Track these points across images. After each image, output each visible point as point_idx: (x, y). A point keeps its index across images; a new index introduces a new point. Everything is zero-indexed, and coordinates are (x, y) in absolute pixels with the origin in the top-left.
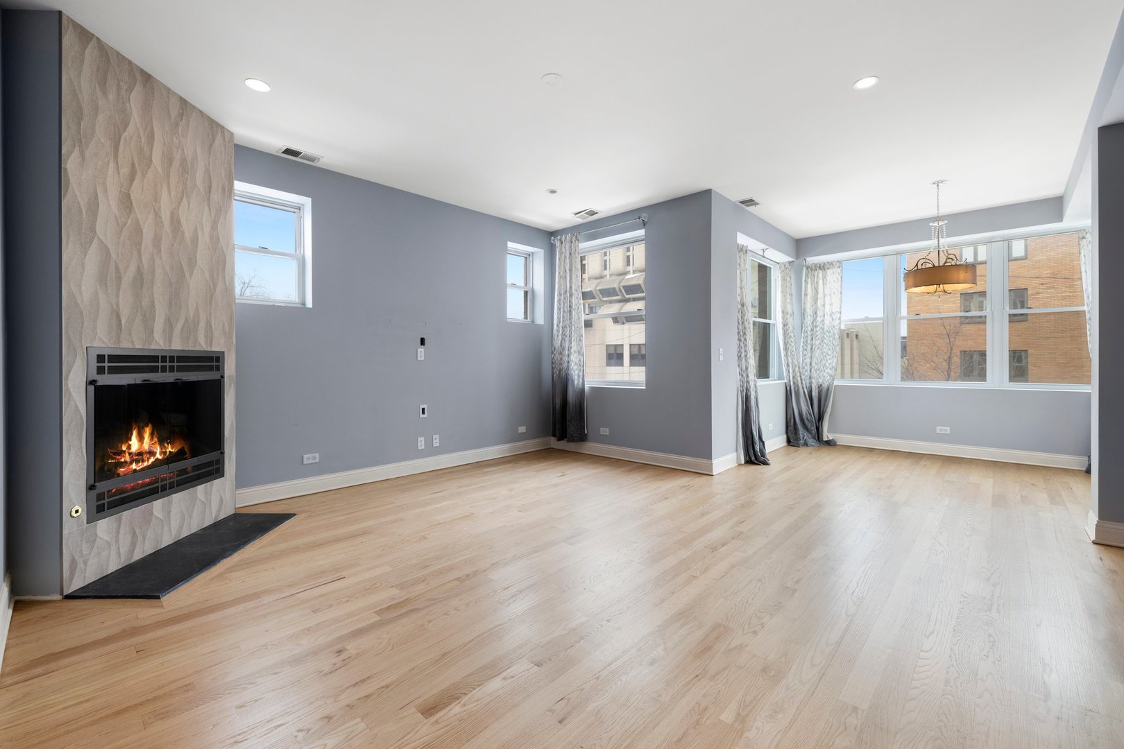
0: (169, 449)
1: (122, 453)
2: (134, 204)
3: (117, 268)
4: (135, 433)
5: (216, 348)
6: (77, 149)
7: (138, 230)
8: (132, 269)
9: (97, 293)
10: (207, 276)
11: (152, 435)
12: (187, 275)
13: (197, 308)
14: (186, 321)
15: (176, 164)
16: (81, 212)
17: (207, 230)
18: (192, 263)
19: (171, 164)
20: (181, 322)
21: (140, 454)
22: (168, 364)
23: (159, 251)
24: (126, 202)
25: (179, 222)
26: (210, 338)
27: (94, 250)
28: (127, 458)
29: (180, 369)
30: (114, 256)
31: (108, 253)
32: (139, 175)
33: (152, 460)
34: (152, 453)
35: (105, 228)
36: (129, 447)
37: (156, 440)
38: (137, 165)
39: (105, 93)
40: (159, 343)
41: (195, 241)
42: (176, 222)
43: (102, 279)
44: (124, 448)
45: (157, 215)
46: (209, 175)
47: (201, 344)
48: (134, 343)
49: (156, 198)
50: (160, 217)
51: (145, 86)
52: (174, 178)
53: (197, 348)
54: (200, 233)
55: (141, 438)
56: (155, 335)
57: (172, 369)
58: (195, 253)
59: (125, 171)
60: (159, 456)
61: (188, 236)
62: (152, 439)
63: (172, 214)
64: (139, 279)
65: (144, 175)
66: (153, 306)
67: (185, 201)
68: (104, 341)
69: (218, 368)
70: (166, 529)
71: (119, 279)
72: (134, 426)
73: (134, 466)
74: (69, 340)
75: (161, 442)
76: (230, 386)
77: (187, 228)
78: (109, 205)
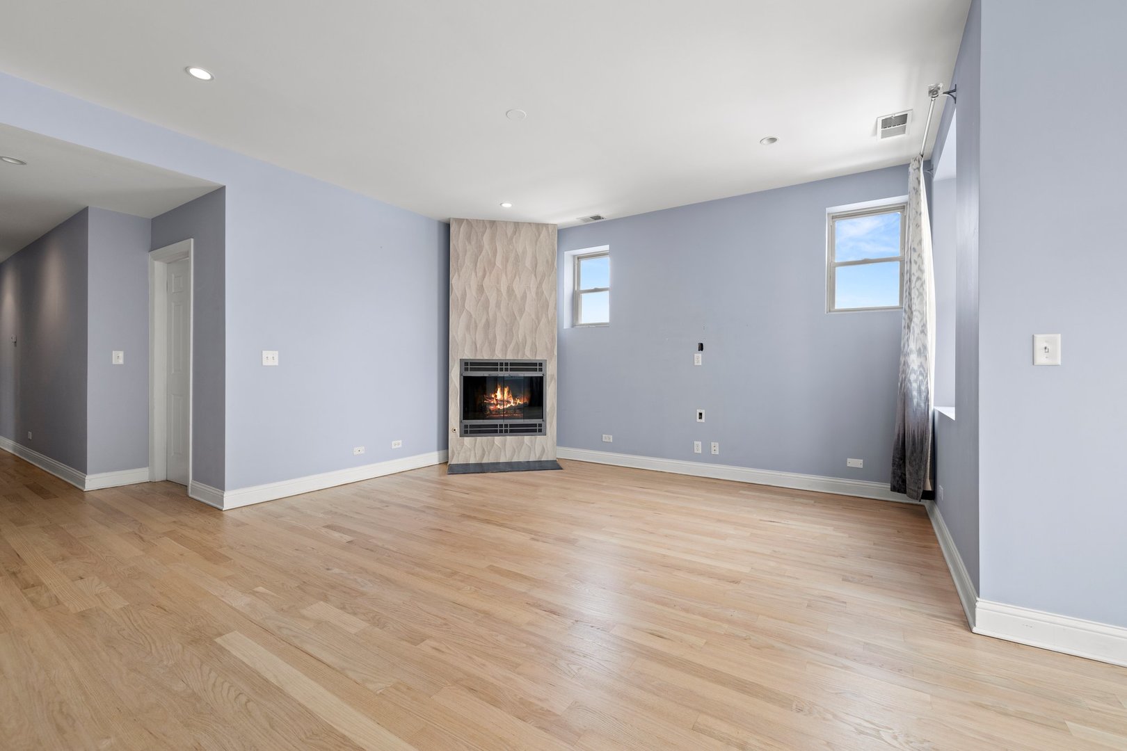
0: (518, 402)
1: (492, 398)
2: (485, 289)
3: (475, 322)
4: (499, 390)
5: (539, 358)
6: (456, 274)
7: (487, 301)
8: (484, 321)
9: (465, 335)
10: (533, 316)
11: (509, 392)
12: (518, 318)
13: (525, 336)
14: (517, 343)
15: (511, 259)
16: (458, 300)
17: (534, 290)
18: (522, 311)
19: (507, 262)
20: (513, 343)
21: (503, 401)
22: (504, 367)
23: (500, 309)
24: (481, 289)
25: (513, 290)
26: (535, 352)
27: (464, 315)
28: (495, 402)
29: (511, 370)
30: (474, 316)
31: (471, 316)
32: (488, 274)
33: (509, 405)
34: (509, 402)
35: (470, 305)
36: (496, 396)
37: (511, 395)
38: (487, 269)
39: (470, 243)
40: (498, 356)
41: (524, 297)
42: (510, 291)
43: (468, 328)
44: (493, 396)
45: (499, 291)
46: (536, 258)
47: (528, 356)
48: (484, 356)
49: (498, 282)
50: (501, 291)
51: (491, 228)
52: (510, 267)
53: (525, 358)
54: (528, 293)
55: (503, 393)
56: (496, 352)
57: (506, 370)
58: (524, 306)
59: (480, 274)
60: (512, 404)
61: (519, 296)
62: (508, 394)
63: (508, 287)
64: (487, 324)
65: (490, 273)
66: (495, 337)
67: (517, 277)
68: (469, 355)
69: (541, 370)
70: (503, 453)
71: (476, 326)
72: (498, 386)
73: (498, 407)
74: (452, 356)
75: (514, 397)
76: (551, 381)
77: (518, 292)
78: (472, 293)
